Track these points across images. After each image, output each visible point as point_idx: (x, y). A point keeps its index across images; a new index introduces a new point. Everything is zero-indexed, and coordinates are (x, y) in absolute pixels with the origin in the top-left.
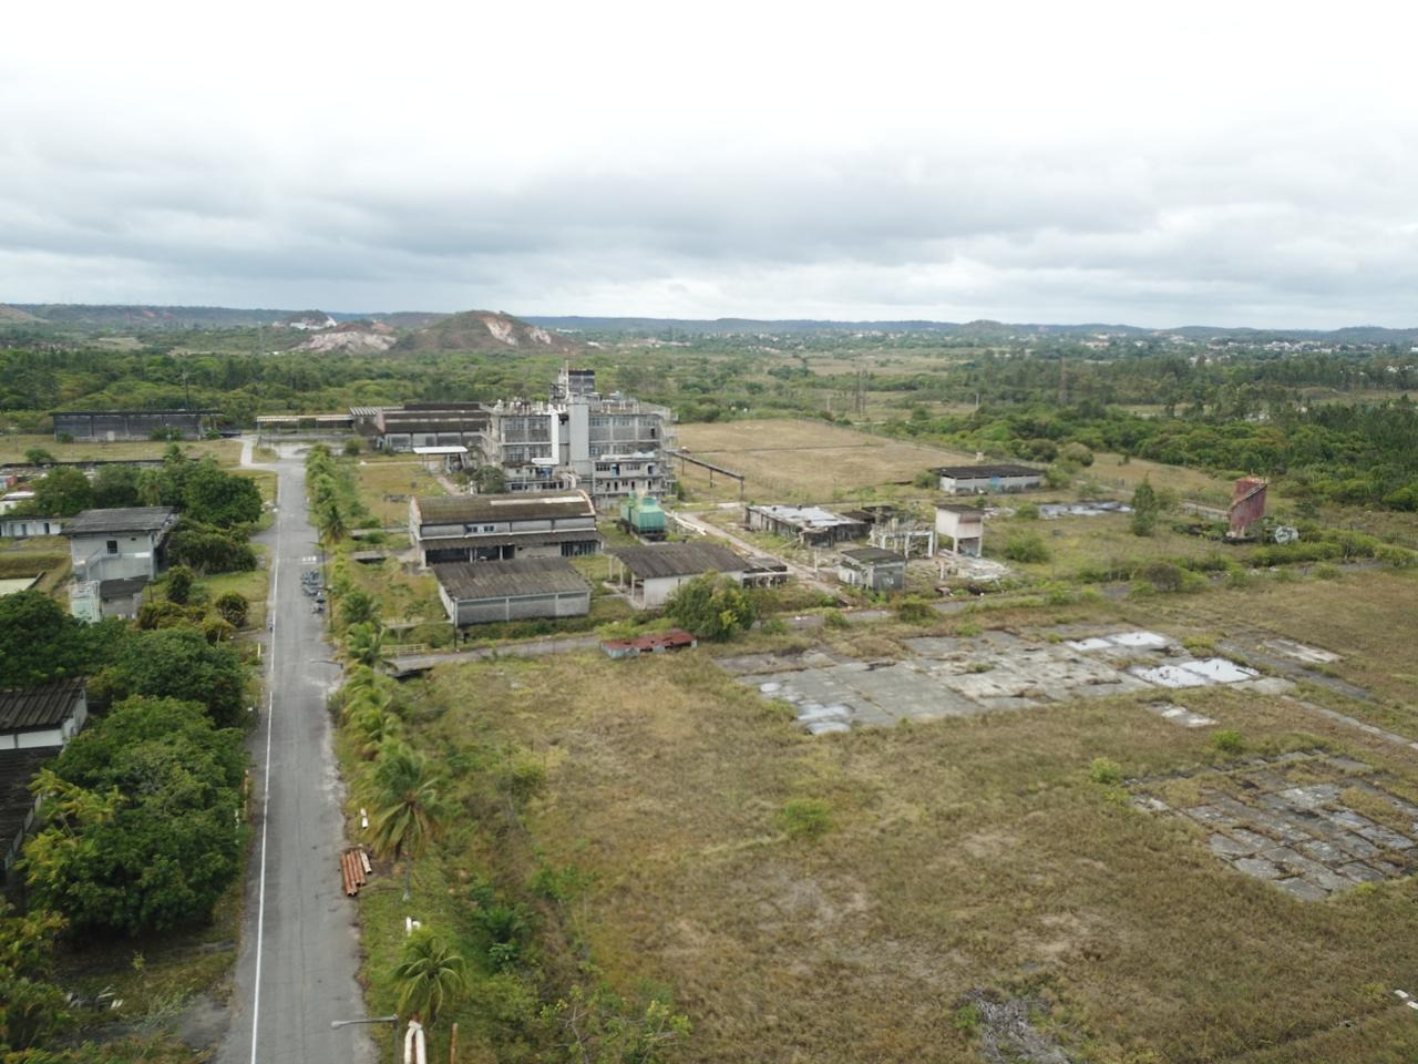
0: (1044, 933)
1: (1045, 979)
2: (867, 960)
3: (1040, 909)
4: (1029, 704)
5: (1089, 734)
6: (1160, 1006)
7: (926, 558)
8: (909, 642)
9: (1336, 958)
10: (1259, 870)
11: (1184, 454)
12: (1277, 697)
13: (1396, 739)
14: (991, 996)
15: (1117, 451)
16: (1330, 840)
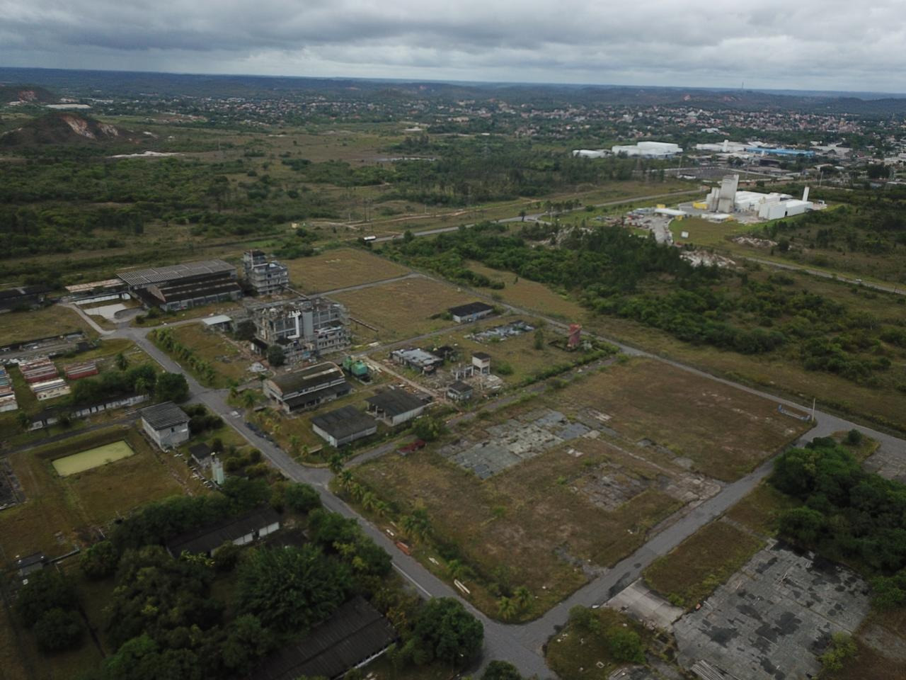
0: (562, 531)
1: (566, 542)
2: (530, 545)
3: (560, 525)
4: (534, 455)
5: (553, 465)
6: (588, 543)
7: (471, 377)
8: (488, 430)
9: (617, 525)
10: (600, 505)
11: (539, 276)
12: (595, 439)
13: (626, 452)
14: (558, 549)
15: (510, 270)
16: (614, 492)
